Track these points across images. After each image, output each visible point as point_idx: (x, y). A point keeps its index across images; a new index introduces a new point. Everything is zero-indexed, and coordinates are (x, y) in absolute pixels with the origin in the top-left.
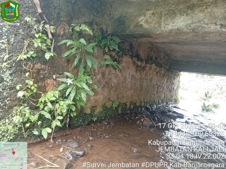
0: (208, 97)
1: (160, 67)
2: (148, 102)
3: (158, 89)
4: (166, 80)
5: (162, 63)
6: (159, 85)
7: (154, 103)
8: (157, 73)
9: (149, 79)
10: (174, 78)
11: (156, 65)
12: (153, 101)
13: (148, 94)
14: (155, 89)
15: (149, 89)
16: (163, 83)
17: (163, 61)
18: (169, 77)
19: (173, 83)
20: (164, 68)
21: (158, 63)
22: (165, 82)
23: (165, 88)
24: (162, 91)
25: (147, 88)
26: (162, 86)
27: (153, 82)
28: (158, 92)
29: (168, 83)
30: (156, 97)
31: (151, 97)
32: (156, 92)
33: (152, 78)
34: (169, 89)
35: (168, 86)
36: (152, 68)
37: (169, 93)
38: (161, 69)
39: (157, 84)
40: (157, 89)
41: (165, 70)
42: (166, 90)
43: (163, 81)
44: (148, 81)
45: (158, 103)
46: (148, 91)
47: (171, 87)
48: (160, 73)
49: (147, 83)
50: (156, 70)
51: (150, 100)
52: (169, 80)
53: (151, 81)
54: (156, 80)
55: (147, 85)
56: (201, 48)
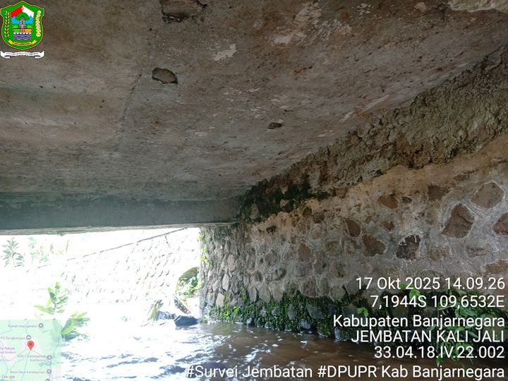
0: (58, 301)
56: (43, 126)
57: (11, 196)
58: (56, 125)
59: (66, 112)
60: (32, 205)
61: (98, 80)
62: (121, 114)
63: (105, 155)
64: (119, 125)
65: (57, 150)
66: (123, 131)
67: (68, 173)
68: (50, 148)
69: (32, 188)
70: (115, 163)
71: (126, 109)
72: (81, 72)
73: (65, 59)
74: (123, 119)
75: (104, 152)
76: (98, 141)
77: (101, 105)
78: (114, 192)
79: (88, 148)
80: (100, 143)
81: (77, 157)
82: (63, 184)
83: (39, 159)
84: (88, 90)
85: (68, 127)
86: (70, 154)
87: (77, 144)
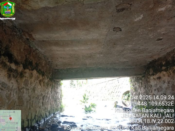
1: (43, 75)
2: (33, 118)
3: (43, 100)
4: (50, 90)
5: (45, 71)
6: (44, 96)
7: (41, 118)
8: (40, 81)
9: (31, 88)
10: (57, 88)
11: (37, 72)
12: (39, 115)
13: (32, 108)
14: (40, 100)
15: (33, 101)
16: (48, 93)
17: (45, 68)
18: (52, 86)
19: (57, 92)
20: (47, 77)
21: (40, 70)
22: (49, 92)
23: (51, 98)
24: (47, 101)
25: (30, 100)
26: (47, 96)
27: (36, 92)
28: (44, 103)
29: (53, 92)
30: (43, 110)
31: (37, 111)
32: (41, 105)
33: (35, 87)
34: (55, 99)
35: (53, 96)
36: (34, 76)
37: (55, 103)
38: (44, 77)
39: (42, 95)
40: (42, 101)
41: (48, 79)
42: (52, 100)
43: (47, 91)
44: (30, 91)
45: (45, 117)
46: (31, 104)
47: (56, 97)
48: (44, 82)
49: (29, 93)
50: (39, 78)
51: (35, 115)
52: (53, 89)
53: (34, 91)
54: (40, 90)
55: (30, 96)
56: (81, 49)
57: (73, 69)
58: (84, 48)
59: (87, 45)
60: (78, 71)
61: (96, 34)
62: (103, 43)
63: (98, 56)
64: (103, 47)
65: (85, 55)
66: (104, 48)
67: (88, 62)
68: (83, 55)
69: (78, 67)
70: (101, 58)
71: (105, 41)
72: (92, 33)
73: (87, 30)
74: (104, 44)
75: (98, 55)
76: (96, 52)
77: (97, 41)
78: (101, 66)
79: (93, 54)
80: (97, 53)
81: (90, 57)
82: (86, 65)
83: (80, 58)
84: (93, 37)
85: (88, 49)
86: (88, 56)
87: (90, 54)
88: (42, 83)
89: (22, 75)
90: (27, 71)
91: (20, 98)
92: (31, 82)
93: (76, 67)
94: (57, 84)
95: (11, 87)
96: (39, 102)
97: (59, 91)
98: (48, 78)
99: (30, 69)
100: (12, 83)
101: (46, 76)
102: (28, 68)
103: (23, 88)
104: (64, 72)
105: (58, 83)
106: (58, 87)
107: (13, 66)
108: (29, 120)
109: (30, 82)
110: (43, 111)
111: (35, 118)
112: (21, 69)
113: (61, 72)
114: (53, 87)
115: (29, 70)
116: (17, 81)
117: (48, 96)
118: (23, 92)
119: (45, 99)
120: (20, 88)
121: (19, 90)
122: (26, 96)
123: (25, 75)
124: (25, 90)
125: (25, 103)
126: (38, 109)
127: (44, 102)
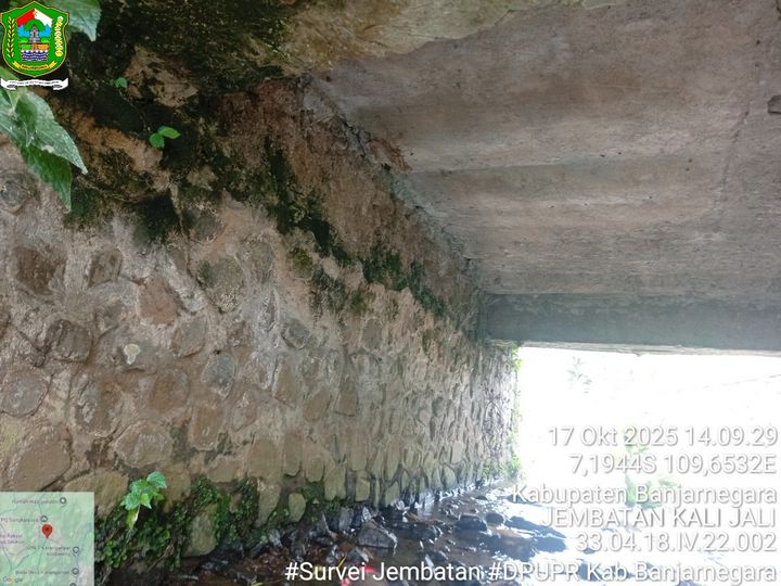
1: (439, 313)
2: (391, 475)
3: (435, 413)
4: (466, 379)
5: (446, 300)
6: (441, 398)
7: (423, 484)
8: (426, 337)
9: (389, 358)
10: (496, 376)
11: (416, 297)
12: (415, 472)
13: (389, 437)
14: (423, 412)
15: (393, 410)
16: (455, 389)
17: (448, 287)
18: (476, 365)
19: (496, 393)
20: (456, 322)
21: (426, 292)
22: (462, 388)
23: (466, 413)
24: (452, 424)
25: (383, 403)
26: (450, 402)
27: (408, 375)
28: (438, 428)
29: (478, 392)
30: (431, 454)
31: (406, 451)
32: (427, 430)
33: (404, 357)
34: (485, 421)
35: (477, 408)
36: (403, 311)
37: (484, 438)
38: (440, 323)
39: (429, 391)
40: (429, 416)
41: (460, 333)
42: (472, 424)
43: (454, 382)
44: (386, 368)
45: (439, 484)
46: (387, 419)
47: (491, 414)
48: (440, 344)
49: (379, 376)
50: (422, 324)
51: (400, 466)
52: (479, 379)
53: (401, 370)
54: (424, 370)
55: (383, 388)
56: (608, 206)
57: (572, 298)
58: (622, 201)
59: (638, 183)
60: (598, 311)
61: (680, 133)
62: (720, 176)
63: (699, 238)
64: (718, 193)
65: (628, 236)
66: (726, 200)
67: (644, 266)
68: (619, 233)
69: (597, 289)
70: (716, 248)
71: (727, 167)
72: (655, 127)
73: (629, 115)
74: (724, 182)
75: (697, 234)
76: (687, 218)
77: (685, 167)
78: (718, 294)
79: (673, 230)
80: (690, 222)
81: (656, 243)
82: (639, 282)
83: (604, 249)
84: (667, 149)
85: (641, 203)
86: (646, 240)
87: (656, 226)
88: (433, 345)
89: (358, 303)
90: (378, 288)
91: (348, 387)
92: (390, 335)
93: (585, 290)
94: (500, 358)
95: (320, 340)
96: (417, 417)
97: (504, 389)
98: (457, 329)
99: (390, 282)
100: (325, 328)
101: (452, 319)
102: (381, 280)
103: (362, 351)
104: (528, 309)
105: (504, 358)
106: (504, 375)
107: (331, 268)
108: (373, 478)
109: (385, 334)
110: (431, 461)
111: (397, 478)
112: (355, 280)
113: (516, 308)
114: (480, 368)
115: (387, 287)
116: (341, 322)
117: (457, 402)
118: (361, 368)
119: (441, 413)
120: (351, 350)
121: (347, 357)
122: (368, 383)
123: (370, 306)
124: (367, 360)
125: (365, 411)
126: (411, 446)
127: (438, 422)
